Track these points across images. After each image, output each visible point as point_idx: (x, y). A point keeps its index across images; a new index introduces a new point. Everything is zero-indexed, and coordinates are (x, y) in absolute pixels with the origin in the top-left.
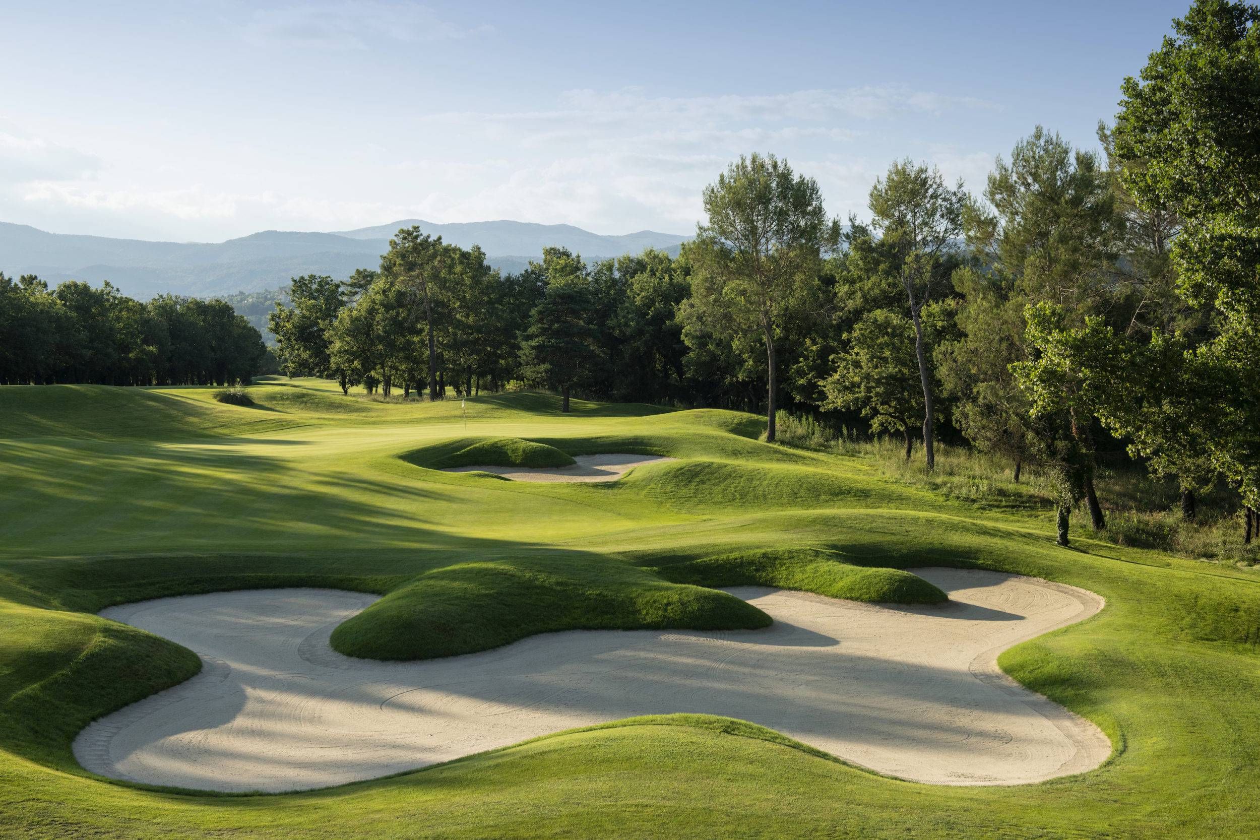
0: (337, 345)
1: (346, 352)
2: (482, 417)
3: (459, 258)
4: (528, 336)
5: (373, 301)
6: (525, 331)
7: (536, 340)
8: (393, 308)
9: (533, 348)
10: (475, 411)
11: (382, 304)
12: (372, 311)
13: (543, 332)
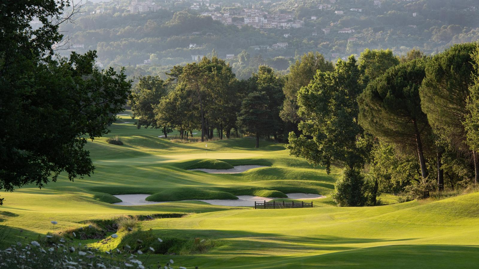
0: (160, 115)
1: (163, 119)
2: (219, 150)
3: (216, 74)
4: (241, 114)
5: (176, 95)
6: (239, 112)
7: (243, 116)
8: (185, 98)
9: (241, 120)
10: (216, 147)
11: (180, 96)
12: (175, 99)
13: (246, 112)
